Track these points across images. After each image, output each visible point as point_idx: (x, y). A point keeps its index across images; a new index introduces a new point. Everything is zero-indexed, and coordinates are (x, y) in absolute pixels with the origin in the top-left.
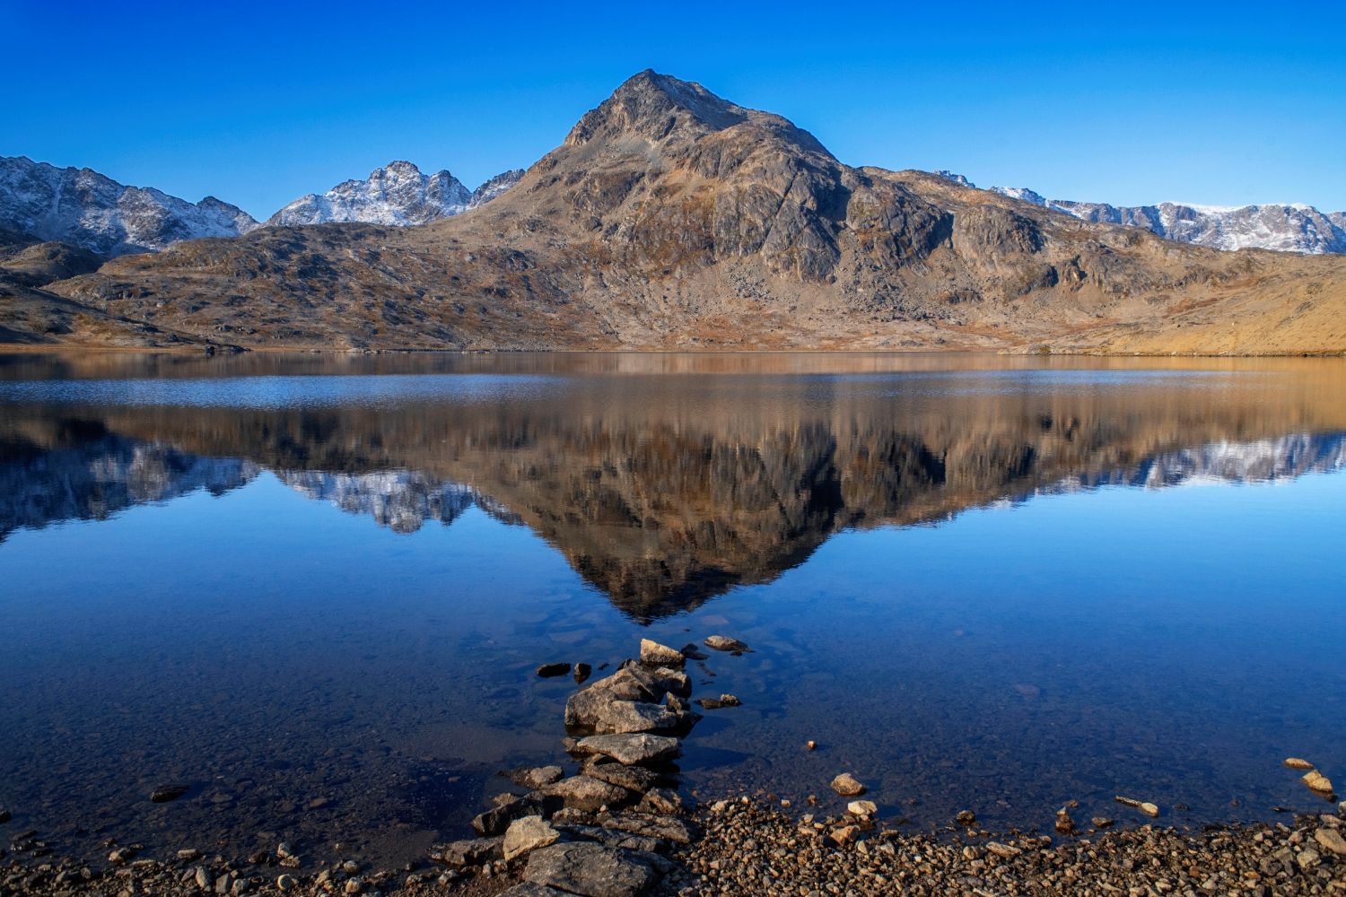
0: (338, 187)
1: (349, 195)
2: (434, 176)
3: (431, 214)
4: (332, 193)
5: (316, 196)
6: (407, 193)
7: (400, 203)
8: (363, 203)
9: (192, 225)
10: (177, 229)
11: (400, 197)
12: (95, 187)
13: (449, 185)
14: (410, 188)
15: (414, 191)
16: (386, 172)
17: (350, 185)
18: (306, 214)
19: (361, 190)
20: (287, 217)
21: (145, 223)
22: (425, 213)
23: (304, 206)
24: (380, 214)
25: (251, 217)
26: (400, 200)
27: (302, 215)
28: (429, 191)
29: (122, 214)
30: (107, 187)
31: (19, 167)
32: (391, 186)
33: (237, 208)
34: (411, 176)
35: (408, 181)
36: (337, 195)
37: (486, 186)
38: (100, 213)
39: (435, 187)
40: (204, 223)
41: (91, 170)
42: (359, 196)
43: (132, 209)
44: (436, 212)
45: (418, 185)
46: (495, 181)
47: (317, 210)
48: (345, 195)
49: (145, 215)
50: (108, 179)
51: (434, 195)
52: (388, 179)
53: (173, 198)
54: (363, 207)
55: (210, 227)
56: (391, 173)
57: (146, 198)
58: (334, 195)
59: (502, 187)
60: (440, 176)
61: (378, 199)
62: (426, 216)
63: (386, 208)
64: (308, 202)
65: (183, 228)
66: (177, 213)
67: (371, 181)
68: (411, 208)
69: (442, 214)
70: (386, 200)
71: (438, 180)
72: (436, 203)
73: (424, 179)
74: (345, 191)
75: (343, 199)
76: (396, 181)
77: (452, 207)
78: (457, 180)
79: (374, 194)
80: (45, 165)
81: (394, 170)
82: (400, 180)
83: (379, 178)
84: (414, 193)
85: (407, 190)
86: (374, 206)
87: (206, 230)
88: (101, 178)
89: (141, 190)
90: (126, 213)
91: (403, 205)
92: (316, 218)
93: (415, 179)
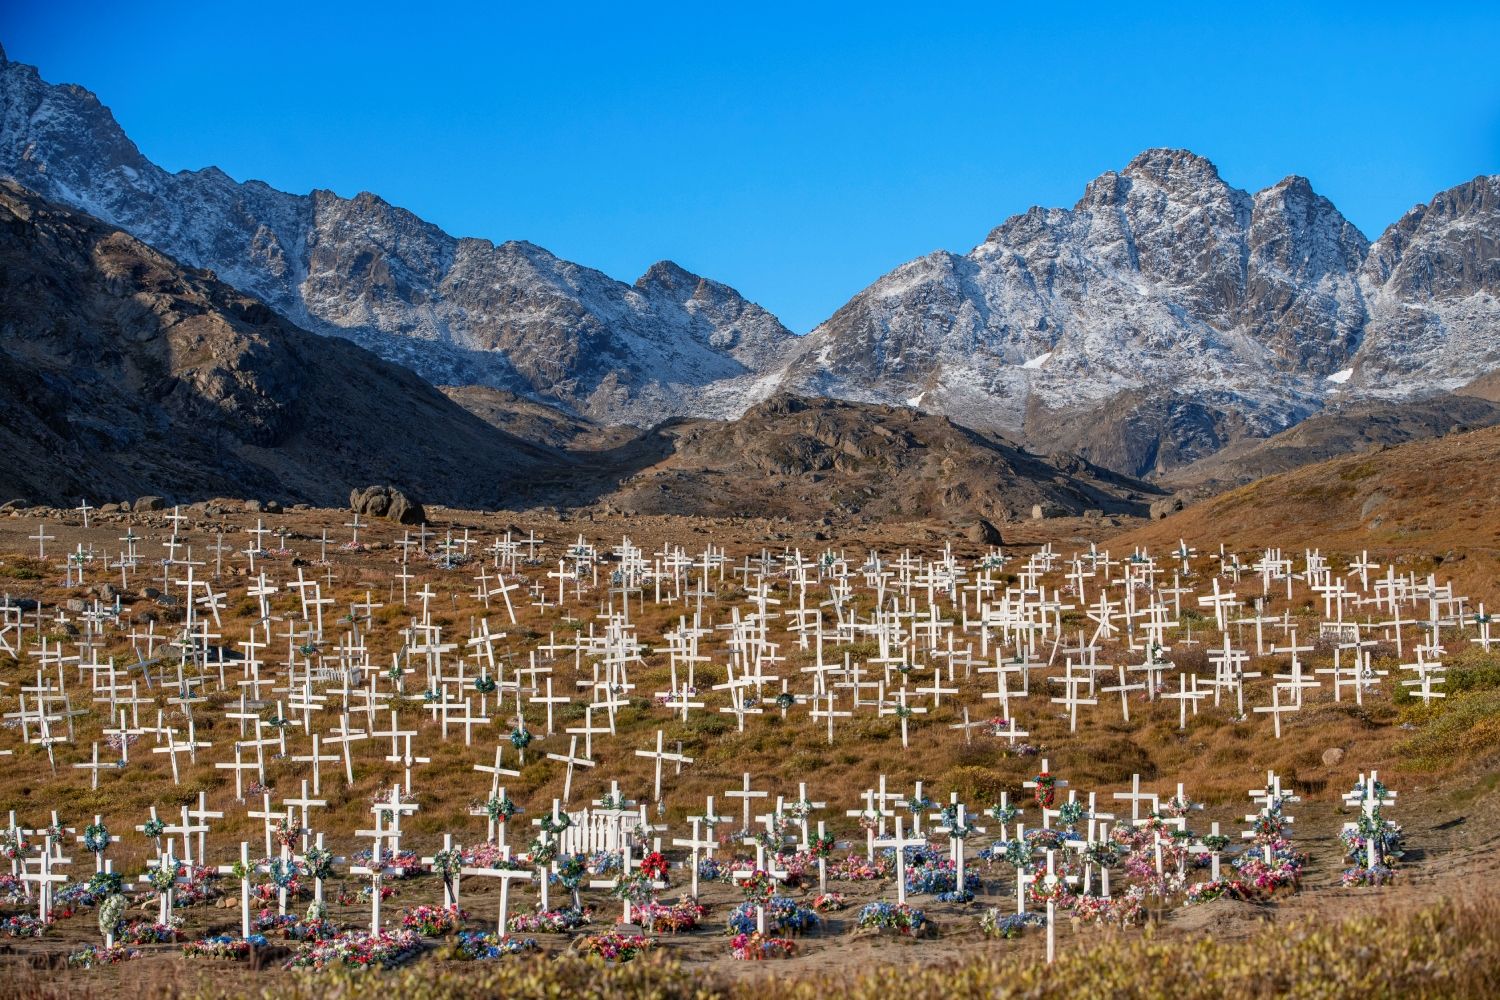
0: (1006, 229)
1: (1038, 254)
2: (1267, 195)
3: (1269, 306)
4: (991, 248)
5: (951, 257)
6: (1197, 246)
7: (1180, 274)
8: (1077, 275)
9: (639, 345)
10: (606, 356)
11: (1177, 257)
12: (389, 245)
13: (1310, 221)
14: (1206, 231)
15: (1215, 239)
16: (1128, 182)
17: (1036, 223)
18: (935, 309)
19: (1071, 236)
20: (885, 321)
21: (529, 342)
22: (1253, 304)
23: (928, 288)
24: (1131, 309)
25: (775, 320)
26: (1178, 267)
27: (926, 313)
28: (1257, 239)
29: (461, 317)
30: (419, 244)
31: (209, 197)
32: (1150, 226)
33: (735, 294)
34: (1203, 194)
35: (1196, 211)
36: (1007, 253)
37: (1412, 223)
38: (411, 315)
39: (1273, 225)
40: (662, 337)
41: (377, 199)
42: (1064, 257)
43: (488, 303)
44: (1283, 300)
45: (1225, 222)
46: (1440, 208)
47: (962, 299)
48: (1028, 252)
49: (525, 318)
50: (421, 222)
51: (1271, 250)
52: (1137, 205)
53: (580, 269)
54: (1079, 288)
55: (678, 348)
56: (1141, 187)
57: (518, 274)
58: (998, 254)
59: (1461, 225)
60: (1285, 195)
61: (1117, 264)
62: (1256, 313)
63: (1144, 291)
64: (935, 275)
65: (622, 353)
66: (600, 315)
67: (1092, 209)
68: (1212, 291)
69: (1302, 305)
70: (1138, 266)
71: (1281, 206)
72: (1279, 276)
73: (1240, 203)
74: (1023, 242)
75: (1022, 264)
76: (1160, 209)
77: (1324, 284)
78: (1329, 206)
79: (1106, 250)
80: (257, 187)
81: (1152, 175)
82: (1171, 205)
83: (1114, 201)
84: (1217, 245)
85: (1197, 234)
86: (1108, 284)
87: (671, 358)
88: (402, 220)
89: (502, 249)
90: (473, 314)
91: (1190, 279)
92: (962, 321)
93: (1215, 204)
